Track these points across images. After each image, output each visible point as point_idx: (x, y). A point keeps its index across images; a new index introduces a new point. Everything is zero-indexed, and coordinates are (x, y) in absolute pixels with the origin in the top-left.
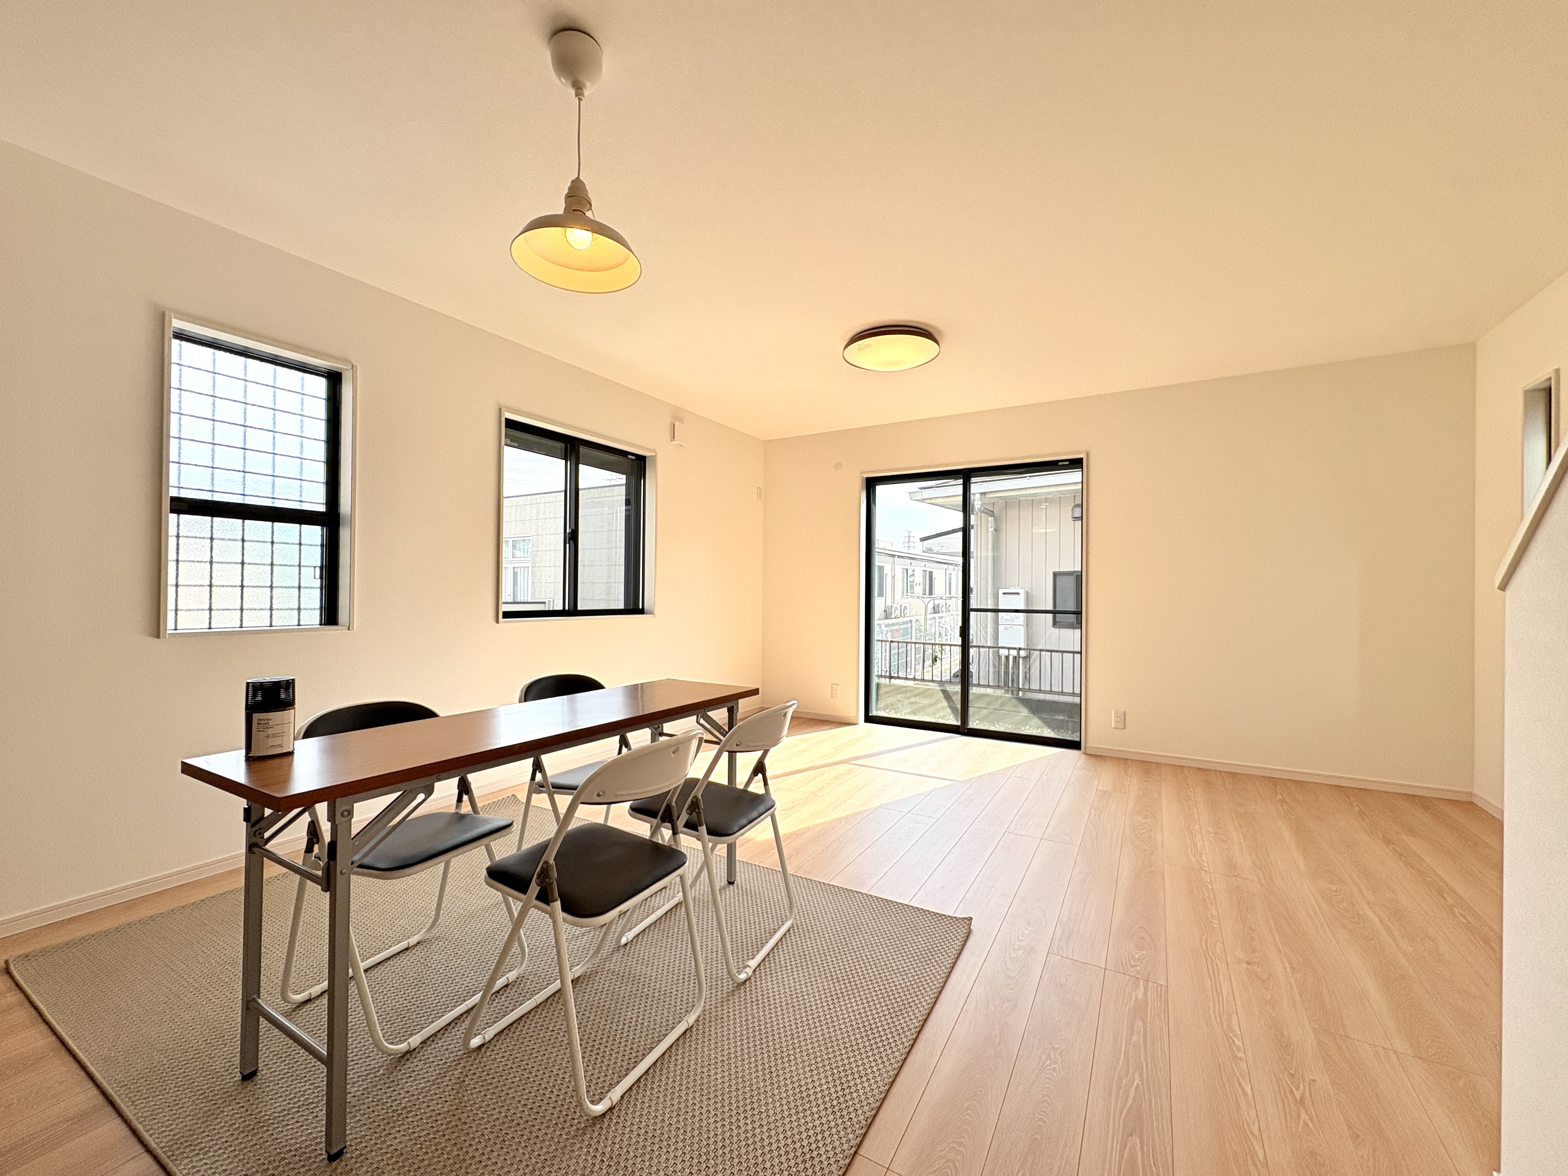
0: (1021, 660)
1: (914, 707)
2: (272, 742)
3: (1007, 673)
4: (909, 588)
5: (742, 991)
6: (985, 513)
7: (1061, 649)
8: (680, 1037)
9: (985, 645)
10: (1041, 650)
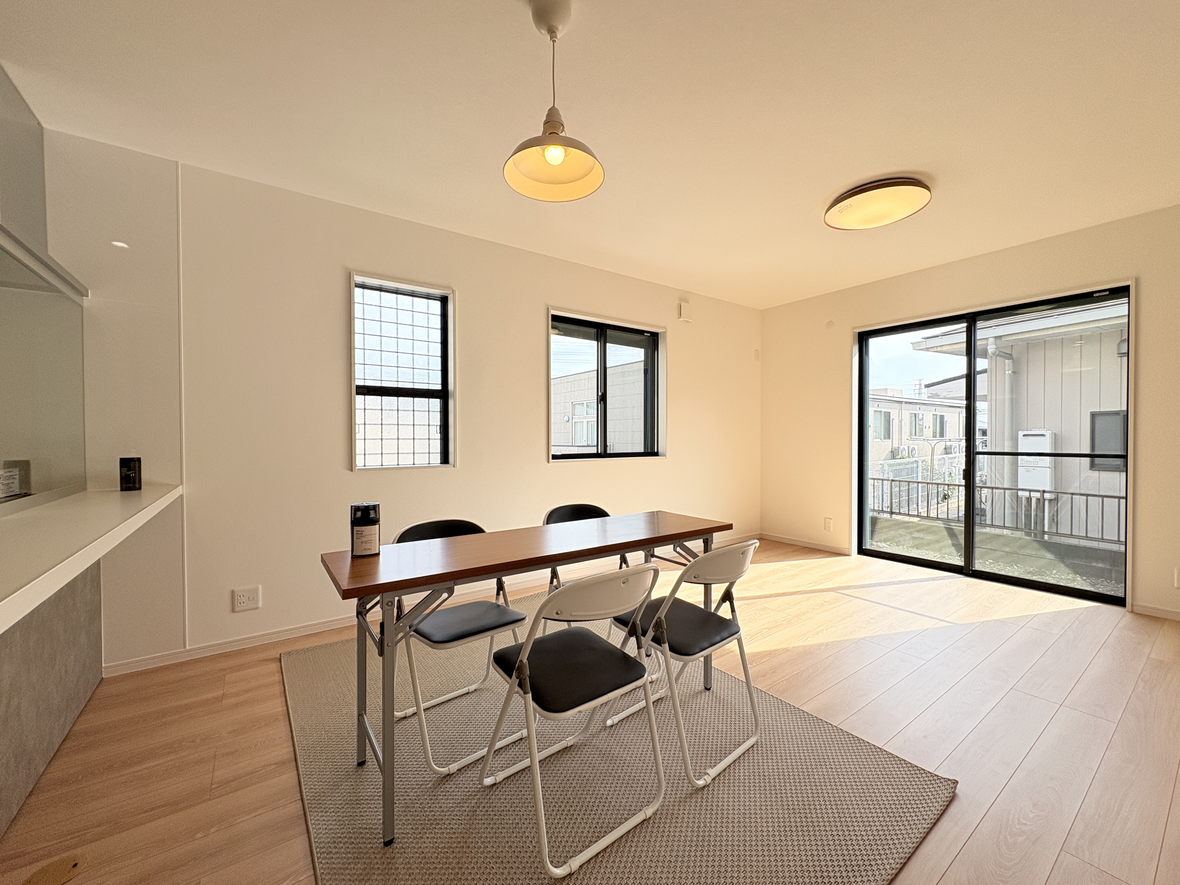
0: (1047, 503)
1: (917, 542)
2: (365, 546)
3: (1028, 516)
4: (916, 430)
5: (699, 796)
6: (1001, 356)
7: (1102, 493)
8: (638, 825)
9: (1000, 486)
10: (1073, 494)
